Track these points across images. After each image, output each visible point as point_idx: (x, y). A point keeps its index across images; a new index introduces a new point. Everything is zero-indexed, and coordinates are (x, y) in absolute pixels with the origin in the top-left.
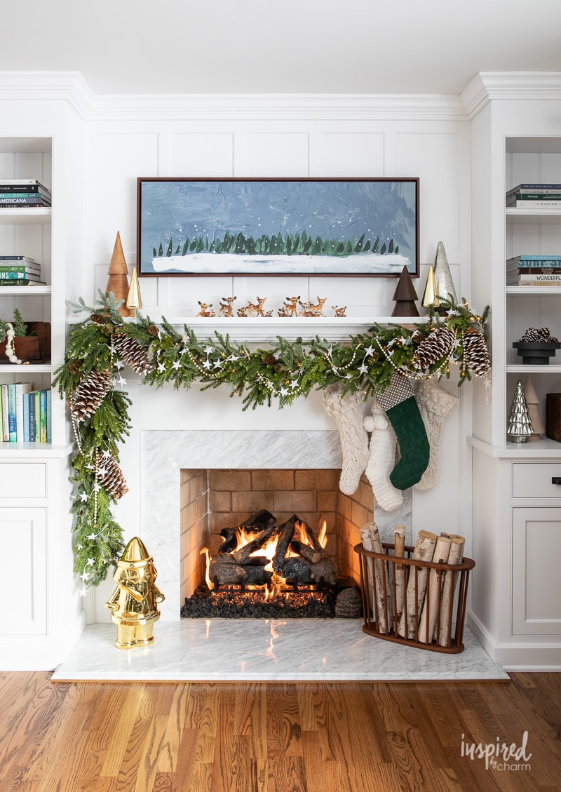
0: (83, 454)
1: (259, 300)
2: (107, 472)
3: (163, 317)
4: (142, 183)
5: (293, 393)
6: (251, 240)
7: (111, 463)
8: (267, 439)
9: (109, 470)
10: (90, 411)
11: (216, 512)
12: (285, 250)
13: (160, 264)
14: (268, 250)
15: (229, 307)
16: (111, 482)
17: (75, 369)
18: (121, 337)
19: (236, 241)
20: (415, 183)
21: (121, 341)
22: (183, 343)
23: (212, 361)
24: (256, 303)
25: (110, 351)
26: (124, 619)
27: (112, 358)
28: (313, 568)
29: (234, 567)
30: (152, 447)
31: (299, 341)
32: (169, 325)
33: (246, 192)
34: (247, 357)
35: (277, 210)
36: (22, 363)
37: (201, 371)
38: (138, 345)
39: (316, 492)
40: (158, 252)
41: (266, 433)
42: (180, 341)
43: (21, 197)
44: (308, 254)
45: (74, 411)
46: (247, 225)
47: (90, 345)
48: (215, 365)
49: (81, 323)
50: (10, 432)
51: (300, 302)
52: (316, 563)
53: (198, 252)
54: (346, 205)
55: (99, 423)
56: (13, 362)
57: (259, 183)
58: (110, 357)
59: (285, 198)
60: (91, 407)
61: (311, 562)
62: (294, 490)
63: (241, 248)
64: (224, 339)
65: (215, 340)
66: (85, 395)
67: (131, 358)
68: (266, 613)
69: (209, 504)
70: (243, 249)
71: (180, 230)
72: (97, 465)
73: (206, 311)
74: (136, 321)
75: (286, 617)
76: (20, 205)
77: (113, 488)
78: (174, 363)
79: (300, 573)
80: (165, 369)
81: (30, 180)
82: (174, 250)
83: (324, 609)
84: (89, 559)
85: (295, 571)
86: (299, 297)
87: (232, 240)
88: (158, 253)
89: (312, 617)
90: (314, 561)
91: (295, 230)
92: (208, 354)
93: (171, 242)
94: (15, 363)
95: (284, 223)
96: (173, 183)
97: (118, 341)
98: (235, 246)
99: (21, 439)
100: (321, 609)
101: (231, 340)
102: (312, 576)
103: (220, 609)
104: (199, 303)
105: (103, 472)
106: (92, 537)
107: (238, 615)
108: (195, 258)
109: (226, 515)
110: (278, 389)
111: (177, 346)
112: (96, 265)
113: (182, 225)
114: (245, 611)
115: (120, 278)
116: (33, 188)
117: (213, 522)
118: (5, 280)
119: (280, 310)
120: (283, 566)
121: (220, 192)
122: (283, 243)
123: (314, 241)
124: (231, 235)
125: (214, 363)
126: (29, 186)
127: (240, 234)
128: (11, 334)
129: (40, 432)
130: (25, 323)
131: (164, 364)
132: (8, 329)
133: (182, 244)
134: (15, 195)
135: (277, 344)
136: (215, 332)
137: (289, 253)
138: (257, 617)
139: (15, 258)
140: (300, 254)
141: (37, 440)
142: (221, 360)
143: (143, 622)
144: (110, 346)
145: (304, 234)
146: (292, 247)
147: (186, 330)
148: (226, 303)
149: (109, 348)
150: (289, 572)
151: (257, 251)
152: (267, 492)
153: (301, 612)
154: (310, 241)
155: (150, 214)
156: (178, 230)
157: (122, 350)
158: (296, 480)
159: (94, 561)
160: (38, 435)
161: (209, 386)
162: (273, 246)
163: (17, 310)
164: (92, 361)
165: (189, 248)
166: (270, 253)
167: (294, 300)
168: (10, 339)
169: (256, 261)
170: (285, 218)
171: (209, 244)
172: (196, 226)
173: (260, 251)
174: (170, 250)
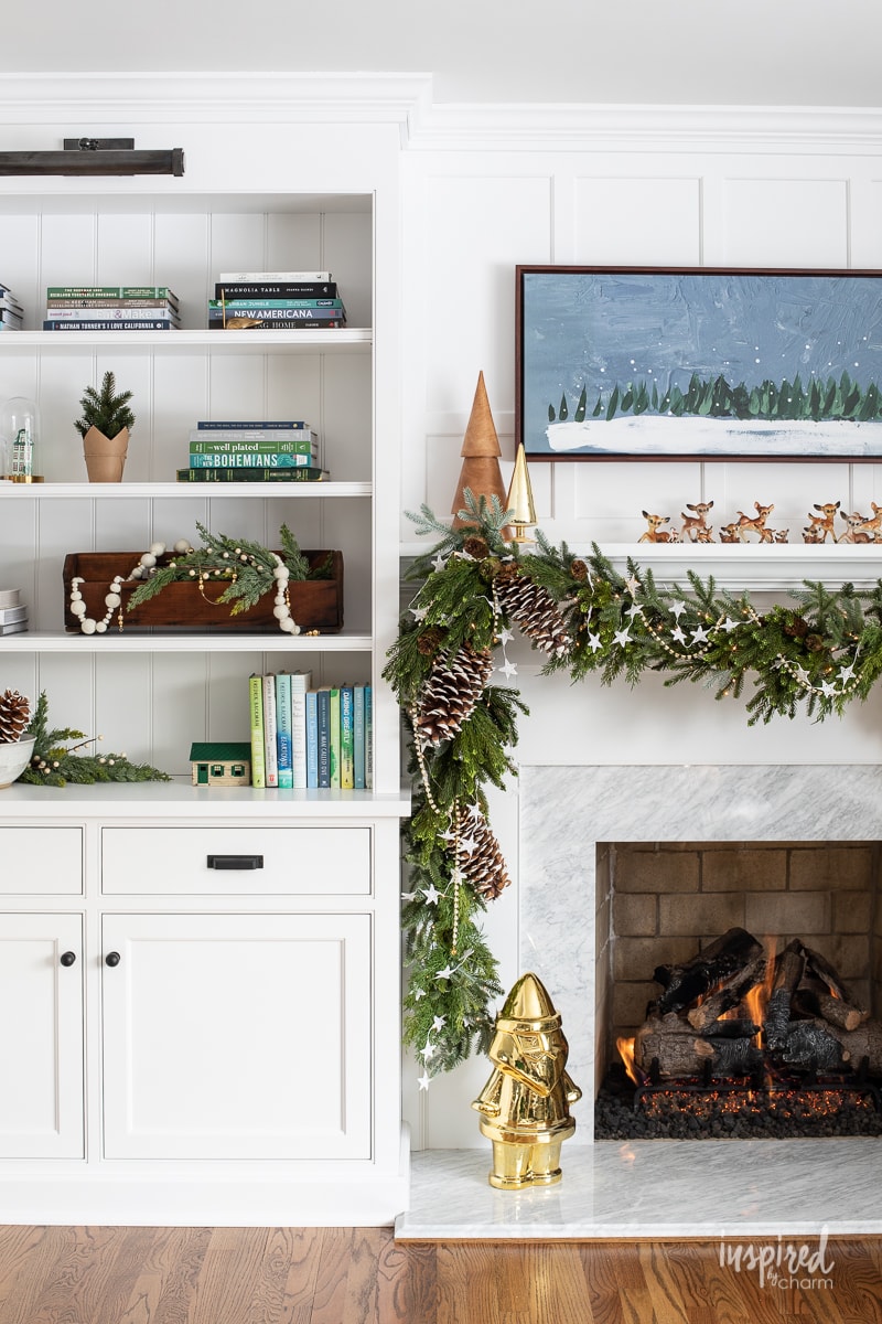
0: (437, 811)
1: (759, 509)
2: (477, 846)
3: (594, 544)
4: (526, 276)
5: (844, 691)
6: (741, 391)
7: (483, 829)
8: (769, 782)
9: (481, 843)
10: (456, 726)
11: (626, 936)
12: (808, 410)
13: (563, 436)
14: (775, 411)
15: (701, 522)
16: (483, 866)
17: (430, 646)
18: (515, 584)
19: (711, 392)
21: (516, 592)
22: (629, 595)
23: (686, 630)
24: (754, 515)
25: (491, 609)
26: (510, 1130)
27: (496, 624)
28: (845, 1040)
29: (690, 1040)
30: (541, 800)
31: (848, 591)
32: (605, 559)
33: (730, 297)
34: (754, 622)
35: (792, 332)
36: (303, 633)
37: (667, 648)
38: (548, 598)
39: (832, 894)
40: (557, 412)
41: (766, 770)
42: (620, 589)
43: (304, 308)
44: (852, 420)
45: (424, 725)
46: (734, 361)
47: (464, 600)
48: (693, 637)
49: (429, 555)
50: (279, 768)
51: (843, 514)
52: (851, 1031)
53: (638, 412)
55: (471, 751)
56: (287, 630)
57: (756, 278)
58: (492, 621)
59: (806, 308)
60: (456, 718)
61: (842, 1029)
62: (787, 890)
63: (723, 405)
64: (706, 587)
65: (687, 587)
66: (447, 697)
67: (534, 623)
68: (759, 1129)
69: (611, 920)
70: (726, 408)
71: (602, 370)
72: (458, 832)
73: (658, 531)
74: (535, 551)
75: (799, 1136)
76: (301, 324)
77: (484, 879)
78: (617, 633)
79: (821, 1052)
80: (600, 646)
81: (319, 274)
82: (590, 409)
83: (870, 1119)
84: (435, 1017)
85: (809, 1048)
86: (838, 504)
87: (704, 390)
88: (559, 414)
89: (852, 1135)
90: (848, 1027)
91: (826, 371)
92: (677, 616)
93: (584, 392)
94: (289, 634)
95: (806, 358)
96: (588, 277)
97: (511, 590)
98: (710, 403)
99: (301, 781)
100: (866, 1120)
101: (718, 587)
102: (846, 1057)
103: (666, 1123)
104: (645, 514)
105: (470, 846)
106: (445, 973)
107: (706, 1133)
108: (631, 425)
109: (647, 942)
110: (816, 682)
111: (618, 600)
112: (428, 436)
113: (606, 359)
114: (717, 1126)
115: (487, 463)
116: (325, 289)
117: (620, 957)
118: (272, 470)
119: (806, 529)
120: (787, 1038)
121: (680, 295)
122: (803, 397)
123: (863, 393)
124: (701, 379)
125: (692, 633)
126: (318, 286)
127: (721, 379)
128: (283, 573)
129: (342, 769)
130: (304, 553)
131: (598, 635)
132: (275, 566)
133: (606, 397)
134: (290, 303)
135: (805, 596)
136: (690, 573)
137: (816, 416)
138: (742, 1136)
139: (289, 426)
140: (837, 418)
141: (335, 784)
142: (705, 627)
143: (545, 1138)
144: (492, 600)
145: (845, 379)
146: (822, 405)
147: (632, 568)
148: (694, 514)
149: (491, 604)
150: (798, 1050)
151: (754, 411)
152: (732, 895)
153: (827, 1126)
154: (856, 394)
155: (542, 337)
156: (598, 370)
157: (516, 608)
158: (792, 868)
159: (444, 1023)
160: (336, 775)
161: (682, 677)
162: (786, 403)
163: (285, 526)
164: (464, 630)
165: (619, 406)
166: (779, 416)
167: (831, 509)
168: (283, 585)
169: (752, 432)
170: (807, 347)
171: (659, 397)
172: (633, 362)
173: (760, 412)
174: (582, 409)
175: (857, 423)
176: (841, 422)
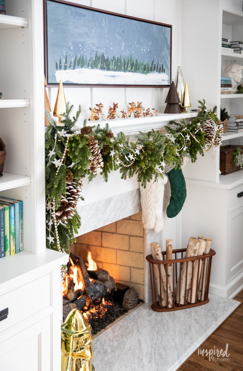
1: (114, 105)
6: (108, 59)
12: (123, 68)
14: (116, 68)
19: (101, 60)
20: (170, 28)
24: (113, 107)
35: (120, 38)
44: (132, 72)
46: (106, 48)
53: (82, 67)
54: (147, 39)
59: (123, 29)
63: (103, 65)
71: (72, 48)
82: (68, 65)
87: (99, 59)
88: (59, 67)
91: (127, 54)
93: (66, 57)
95: (123, 48)
96: (67, 7)
98: (100, 64)
104: (90, 108)
108: (80, 72)
113: (72, 43)
121: (93, 19)
122: (122, 63)
123: (135, 63)
124: (99, 54)
127: (103, 55)
133: (73, 60)
137: (125, 70)
140: (129, 71)
145: (131, 57)
148: (97, 108)
151: (111, 68)
154: (133, 62)
156: (70, 48)
162: (118, 65)
165: (76, 64)
166: (116, 70)
169: (110, 76)
170: (123, 44)
171: (87, 61)
172: (80, 46)
173: (112, 68)
174: (66, 65)
175: (133, 73)
176: (130, 73)
